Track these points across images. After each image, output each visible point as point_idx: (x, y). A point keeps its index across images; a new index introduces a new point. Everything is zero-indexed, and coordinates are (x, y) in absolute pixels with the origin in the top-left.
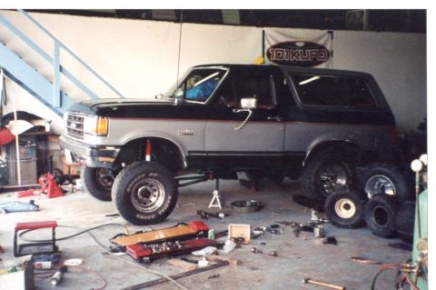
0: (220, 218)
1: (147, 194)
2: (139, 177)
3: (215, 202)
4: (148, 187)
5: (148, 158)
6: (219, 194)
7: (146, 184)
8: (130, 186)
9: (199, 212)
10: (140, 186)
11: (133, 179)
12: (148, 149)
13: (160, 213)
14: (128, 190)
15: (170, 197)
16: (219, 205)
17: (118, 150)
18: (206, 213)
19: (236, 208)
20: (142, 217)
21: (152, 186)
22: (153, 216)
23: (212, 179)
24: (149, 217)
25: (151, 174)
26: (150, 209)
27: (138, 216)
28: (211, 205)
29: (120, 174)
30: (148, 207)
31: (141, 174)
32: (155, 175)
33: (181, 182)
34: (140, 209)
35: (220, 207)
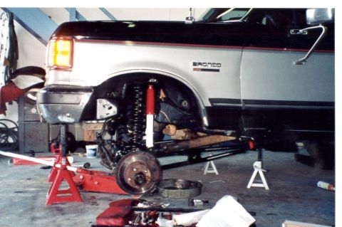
3: (258, 179)
6: (263, 167)
16: (265, 185)
28: (250, 184)
35: (267, 188)
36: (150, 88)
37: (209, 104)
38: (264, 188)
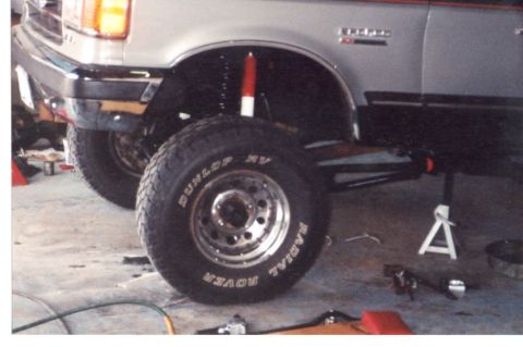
0: (452, 296)
1: (237, 215)
2: (215, 166)
3: (440, 239)
4: (241, 193)
5: (247, 106)
6: (451, 218)
7: (236, 184)
8: (189, 190)
9: (390, 271)
10: (219, 189)
11: (197, 170)
12: (249, 80)
13: (273, 271)
14: (183, 201)
15: (304, 228)
16: (450, 250)
17: (158, 81)
18: (409, 275)
19: (501, 264)
20: (219, 282)
21: (252, 190)
22: (253, 281)
23: (433, 173)
24: (241, 283)
25: (252, 158)
26: (245, 260)
27: (208, 278)
28: (425, 247)
29: (161, 150)
30: (238, 251)
31: (220, 157)
32: (264, 160)
33: (341, 178)
34: (216, 257)
35: (454, 256)
36: (251, 54)
37: (364, 102)
38: (447, 256)
